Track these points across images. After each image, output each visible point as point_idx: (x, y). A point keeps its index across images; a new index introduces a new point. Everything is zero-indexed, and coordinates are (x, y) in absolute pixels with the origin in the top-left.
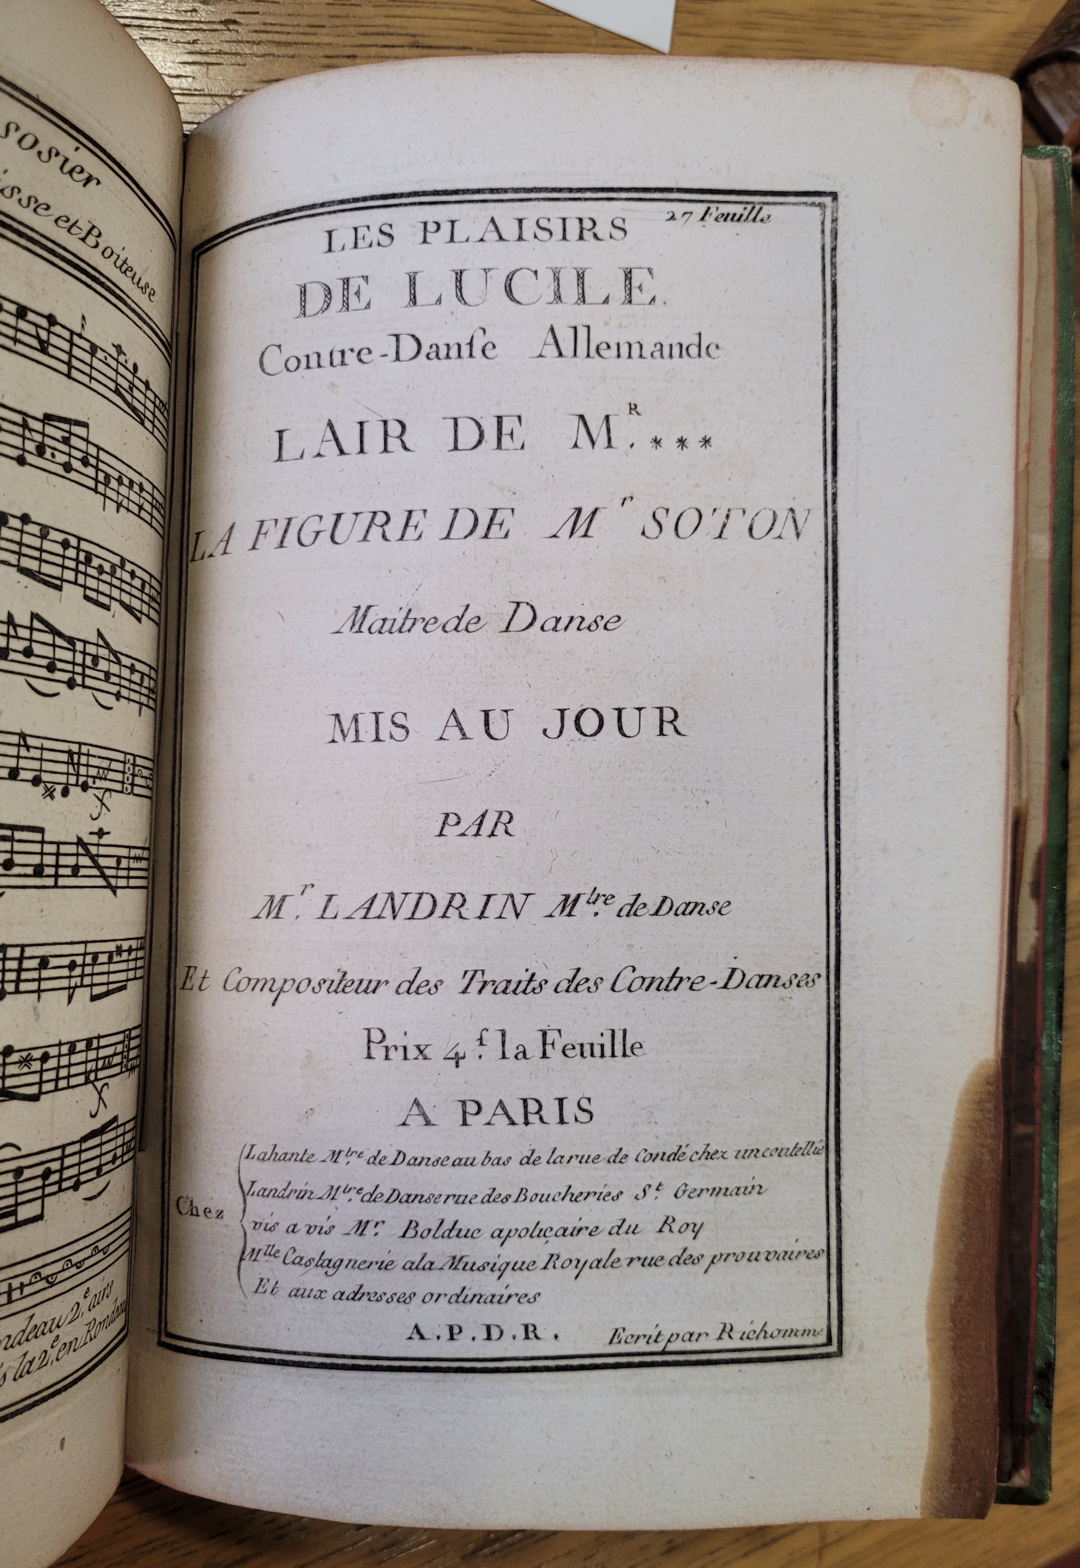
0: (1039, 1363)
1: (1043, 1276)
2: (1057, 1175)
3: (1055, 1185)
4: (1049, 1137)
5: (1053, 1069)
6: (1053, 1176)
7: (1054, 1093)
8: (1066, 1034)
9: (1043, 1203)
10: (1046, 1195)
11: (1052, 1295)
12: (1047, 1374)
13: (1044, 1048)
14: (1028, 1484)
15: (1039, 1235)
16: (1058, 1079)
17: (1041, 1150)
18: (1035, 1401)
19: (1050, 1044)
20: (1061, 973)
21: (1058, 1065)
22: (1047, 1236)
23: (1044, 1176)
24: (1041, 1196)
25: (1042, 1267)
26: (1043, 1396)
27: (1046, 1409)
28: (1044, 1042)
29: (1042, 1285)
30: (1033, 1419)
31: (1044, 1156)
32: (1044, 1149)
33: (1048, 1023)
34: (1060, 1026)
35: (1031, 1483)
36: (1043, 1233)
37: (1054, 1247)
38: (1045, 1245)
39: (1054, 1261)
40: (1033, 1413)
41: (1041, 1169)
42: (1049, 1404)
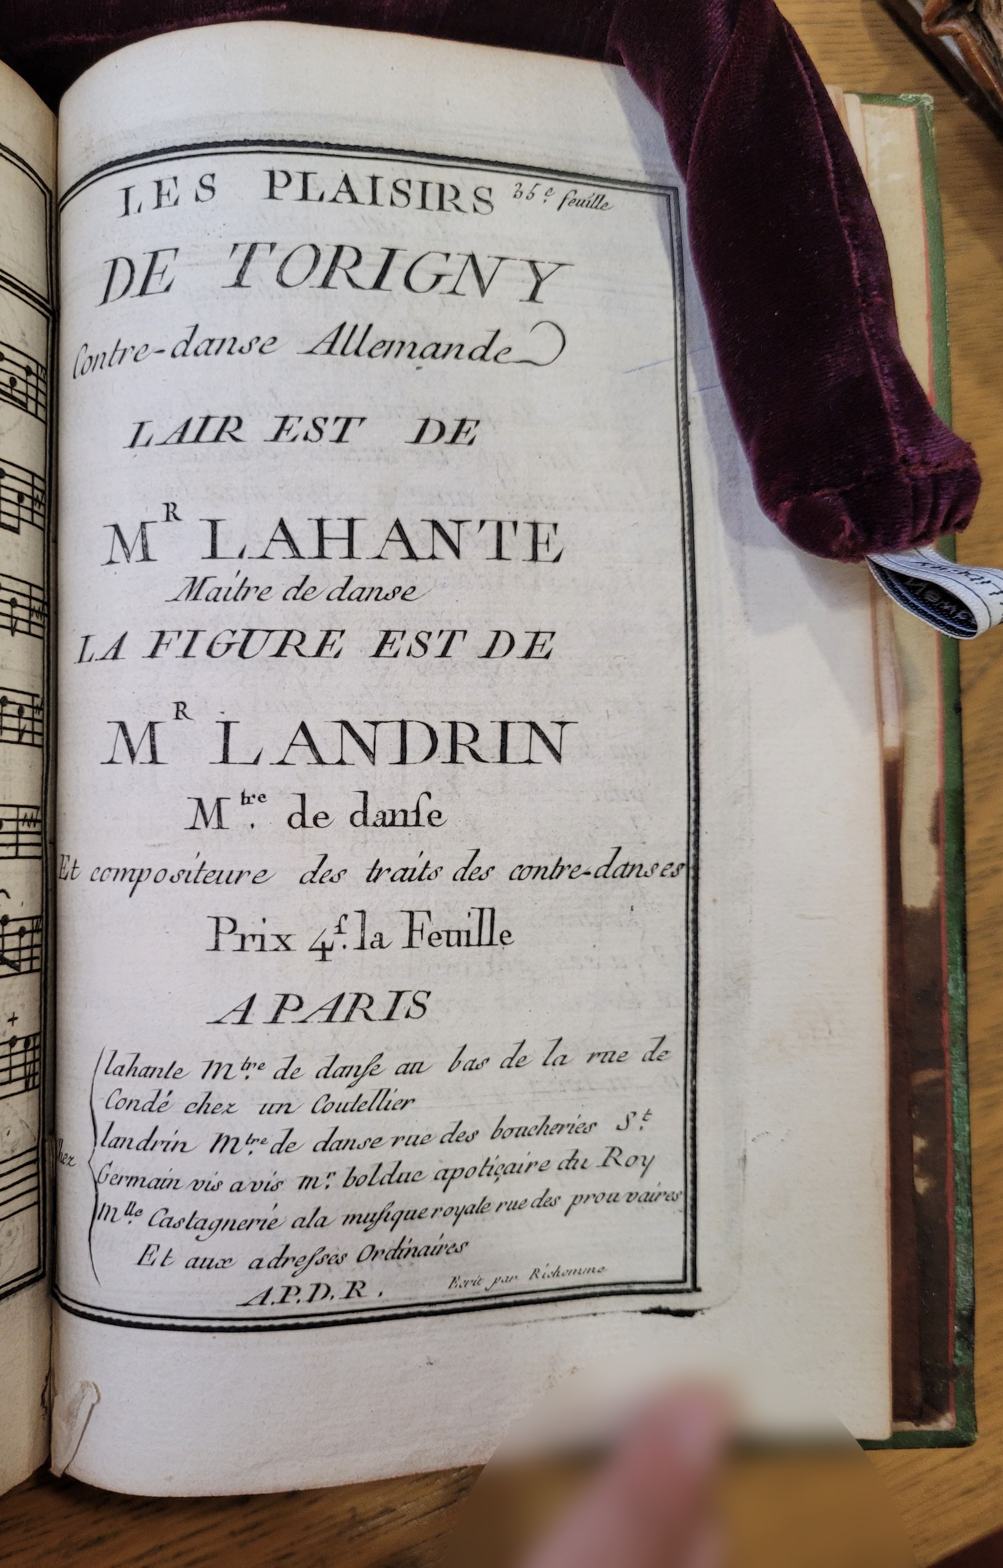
0: (961, 1309)
15: (954, 1179)
25: (959, 1210)
40: (956, 1356)
41: (953, 1113)
42: (970, 1346)
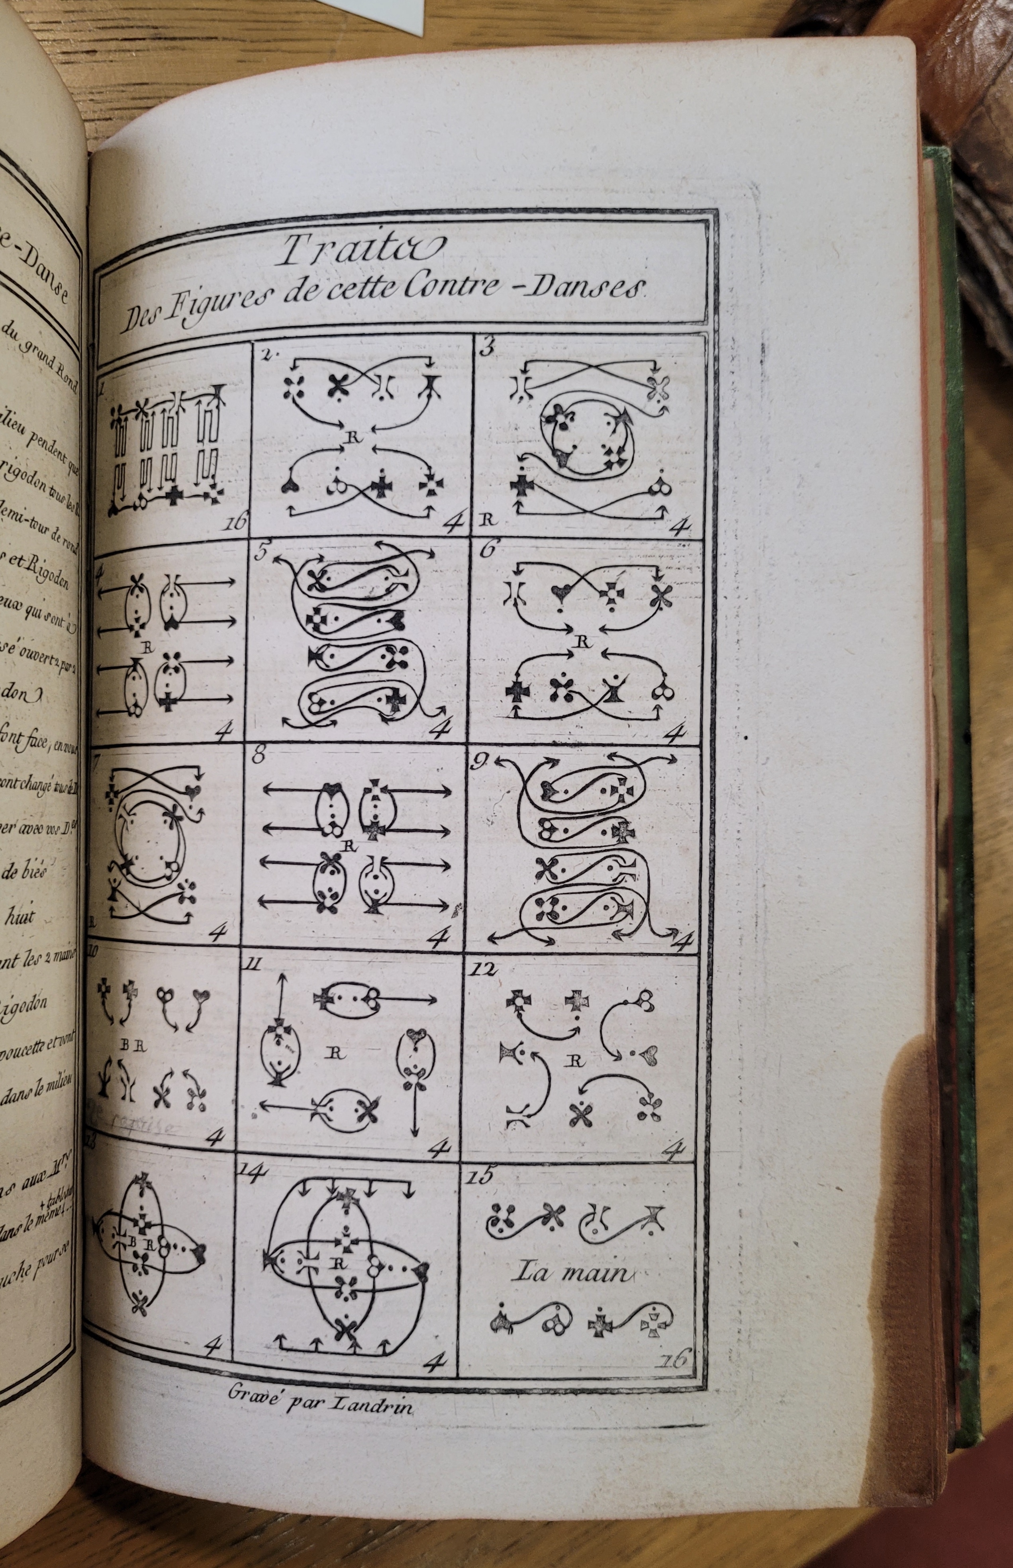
0: (965, 1311)
1: (966, 1228)
2: (975, 1132)
3: (973, 1141)
4: (965, 1096)
5: (967, 1029)
6: (970, 1133)
7: (968, 1052)
9: (963, 1158)
10: (965, 1151)
11: (975, 1245)
12: (973, 1320)
13: (957, 1010)
15: (960, 1189)
16: (971, 1039)
17: (959, 1108)
18: (963, 1348)
19: (963, 1006)
20: (971, 939)
21: (971, 1026)
22: (968, 1190)
23: (963, 1132)
24: (961, 1152)
25: (965, 1219)
26: (970, 1343)
27: (973, 1355)
28: (957, 1004)
29: (965, 1236)
30: (962, 1365)
31: (962, 1113)
32: (962, 1107)
33: (959, 987)
34: (971, 987)
35: (963, 1426)
36: (964, 1187)
37: (975, 1199)
38: (967, 1199)
39: (975, 1213)
40: (961, 1360)
41: (960, 1127)
42: (975, 1350)
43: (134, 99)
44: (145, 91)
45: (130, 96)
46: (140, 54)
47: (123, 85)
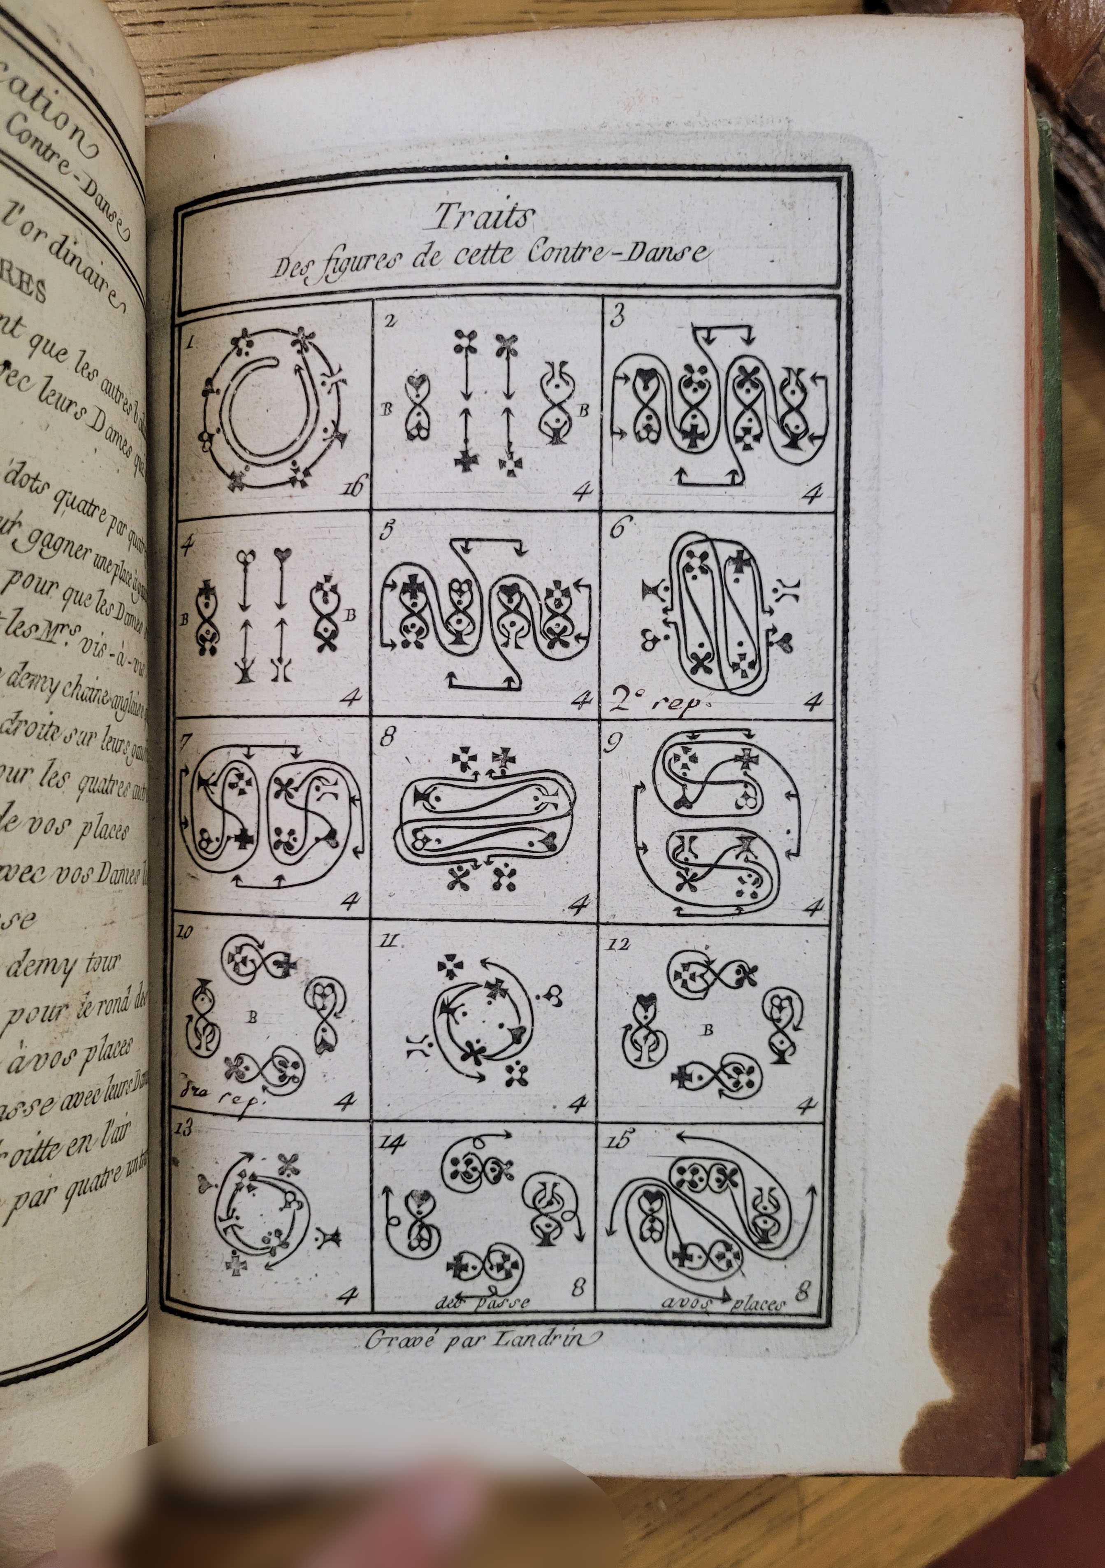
1: (1054, 1252)
2: (1065, 1152)
3: (1062, 1163)
4: (1055, 1117)
5: (1058, 1048)
6: (1060, 1155)
7: (1059, 1072)
8: (1068, 1013)
9: (1053, 1181)
10: (1055, 1174)
11: (1063, 1271)
12: (1060, 1347)
13: (1048, 1028)
14: (1044, 1456)
16: (1063, 1059)
17: (1050, 1129)
18: (1051, 1374)
19: (1054, 1023)
20: (1063, 953)
21: (1062, 1045)
22: (1056, 1213)
23: (1051, 1154)
24: (1050, 1175)
26: (1058, 1369)
27: (1061, 1382)
28: (1048, 1022)
29: (1053, 1261)
30: (1050, 1392)
31: (1051, 1135)
32: (1052, 1128)
33: (1051, 1003)
34: (1063, 1004)
35: (1047, 1455)
36: (1052, 1211)
37: (1063, 1224)
38: (1055, 1223)
39: (1063, 1237)
43: (204, 71)
44: (214, 62)
45: (199, 68)
46: (208, 23)
47: (192, 57)
